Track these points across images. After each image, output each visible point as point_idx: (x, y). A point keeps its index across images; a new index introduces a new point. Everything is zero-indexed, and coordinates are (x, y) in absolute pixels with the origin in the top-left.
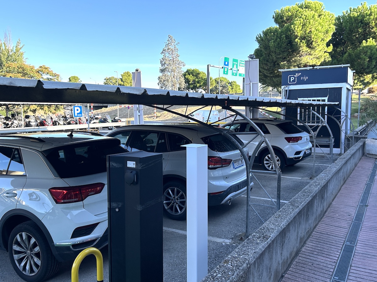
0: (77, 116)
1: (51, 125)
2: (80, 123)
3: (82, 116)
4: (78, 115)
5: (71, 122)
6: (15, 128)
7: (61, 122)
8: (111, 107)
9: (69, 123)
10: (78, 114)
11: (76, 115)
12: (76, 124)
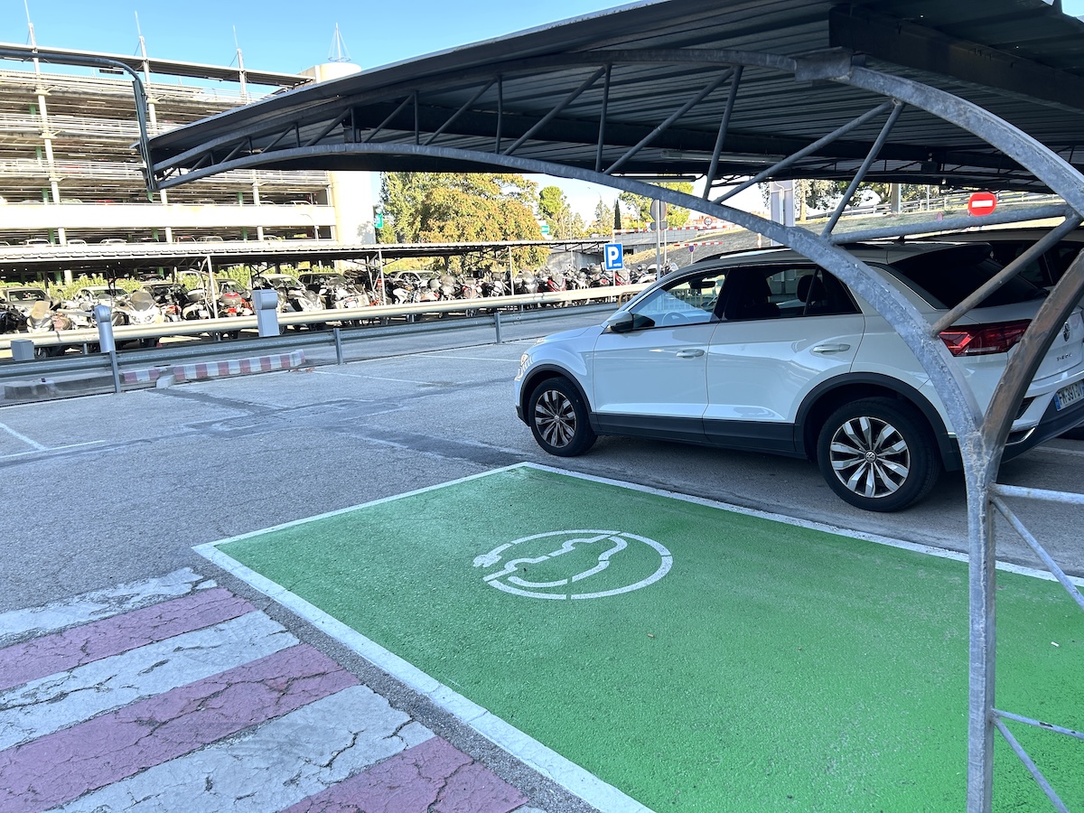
0: (613, 267)
1: (563, 290)
2: (618, 283)
3: (621, 267)
4: (615, 265)
5: (601, 282)
6: (497, 298)
7: (582, 283)
8: (643, 253)
9: (596, 284)
10: (614, 262)
11: (610, 265)
12: (611, 284)
